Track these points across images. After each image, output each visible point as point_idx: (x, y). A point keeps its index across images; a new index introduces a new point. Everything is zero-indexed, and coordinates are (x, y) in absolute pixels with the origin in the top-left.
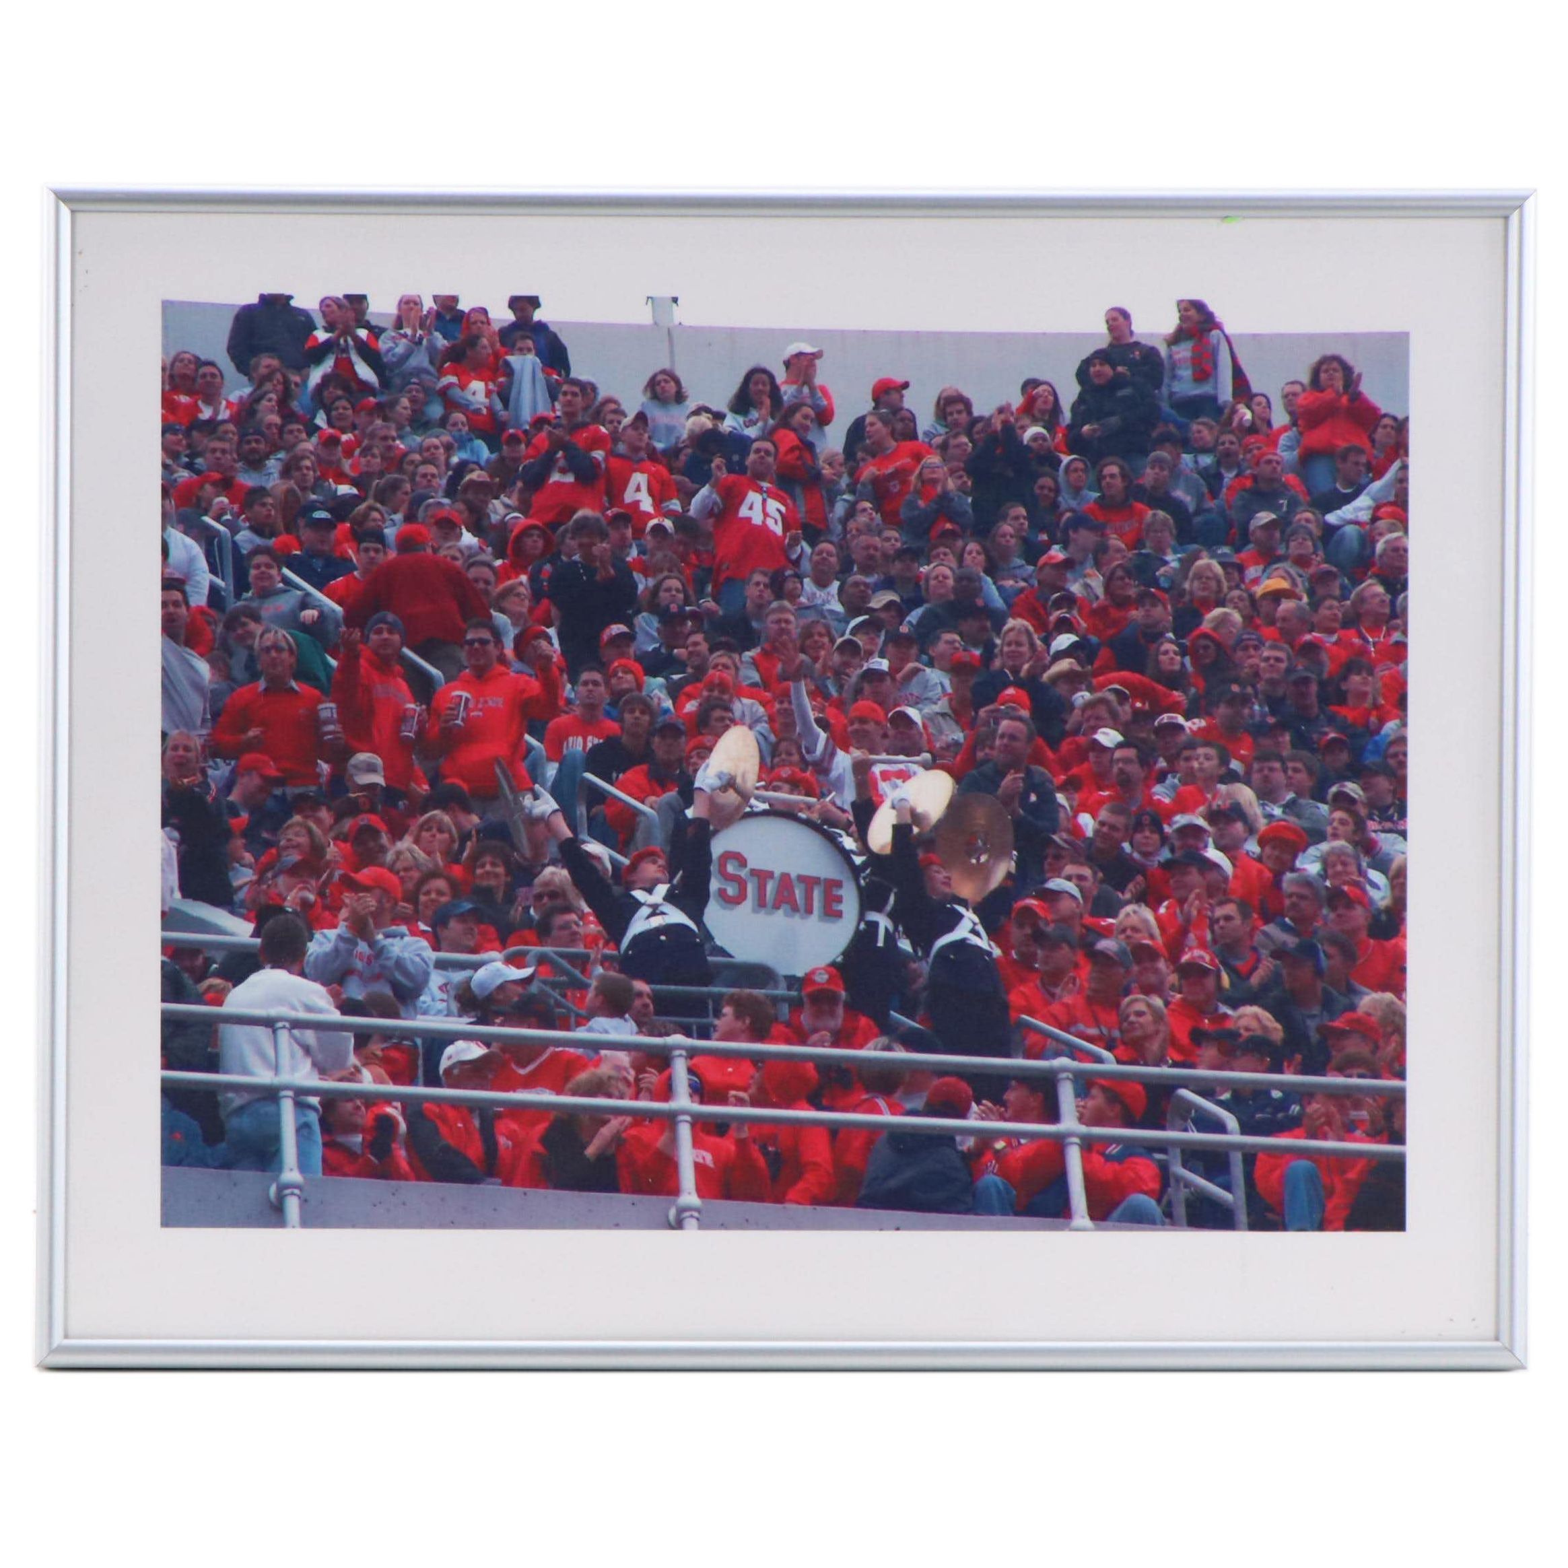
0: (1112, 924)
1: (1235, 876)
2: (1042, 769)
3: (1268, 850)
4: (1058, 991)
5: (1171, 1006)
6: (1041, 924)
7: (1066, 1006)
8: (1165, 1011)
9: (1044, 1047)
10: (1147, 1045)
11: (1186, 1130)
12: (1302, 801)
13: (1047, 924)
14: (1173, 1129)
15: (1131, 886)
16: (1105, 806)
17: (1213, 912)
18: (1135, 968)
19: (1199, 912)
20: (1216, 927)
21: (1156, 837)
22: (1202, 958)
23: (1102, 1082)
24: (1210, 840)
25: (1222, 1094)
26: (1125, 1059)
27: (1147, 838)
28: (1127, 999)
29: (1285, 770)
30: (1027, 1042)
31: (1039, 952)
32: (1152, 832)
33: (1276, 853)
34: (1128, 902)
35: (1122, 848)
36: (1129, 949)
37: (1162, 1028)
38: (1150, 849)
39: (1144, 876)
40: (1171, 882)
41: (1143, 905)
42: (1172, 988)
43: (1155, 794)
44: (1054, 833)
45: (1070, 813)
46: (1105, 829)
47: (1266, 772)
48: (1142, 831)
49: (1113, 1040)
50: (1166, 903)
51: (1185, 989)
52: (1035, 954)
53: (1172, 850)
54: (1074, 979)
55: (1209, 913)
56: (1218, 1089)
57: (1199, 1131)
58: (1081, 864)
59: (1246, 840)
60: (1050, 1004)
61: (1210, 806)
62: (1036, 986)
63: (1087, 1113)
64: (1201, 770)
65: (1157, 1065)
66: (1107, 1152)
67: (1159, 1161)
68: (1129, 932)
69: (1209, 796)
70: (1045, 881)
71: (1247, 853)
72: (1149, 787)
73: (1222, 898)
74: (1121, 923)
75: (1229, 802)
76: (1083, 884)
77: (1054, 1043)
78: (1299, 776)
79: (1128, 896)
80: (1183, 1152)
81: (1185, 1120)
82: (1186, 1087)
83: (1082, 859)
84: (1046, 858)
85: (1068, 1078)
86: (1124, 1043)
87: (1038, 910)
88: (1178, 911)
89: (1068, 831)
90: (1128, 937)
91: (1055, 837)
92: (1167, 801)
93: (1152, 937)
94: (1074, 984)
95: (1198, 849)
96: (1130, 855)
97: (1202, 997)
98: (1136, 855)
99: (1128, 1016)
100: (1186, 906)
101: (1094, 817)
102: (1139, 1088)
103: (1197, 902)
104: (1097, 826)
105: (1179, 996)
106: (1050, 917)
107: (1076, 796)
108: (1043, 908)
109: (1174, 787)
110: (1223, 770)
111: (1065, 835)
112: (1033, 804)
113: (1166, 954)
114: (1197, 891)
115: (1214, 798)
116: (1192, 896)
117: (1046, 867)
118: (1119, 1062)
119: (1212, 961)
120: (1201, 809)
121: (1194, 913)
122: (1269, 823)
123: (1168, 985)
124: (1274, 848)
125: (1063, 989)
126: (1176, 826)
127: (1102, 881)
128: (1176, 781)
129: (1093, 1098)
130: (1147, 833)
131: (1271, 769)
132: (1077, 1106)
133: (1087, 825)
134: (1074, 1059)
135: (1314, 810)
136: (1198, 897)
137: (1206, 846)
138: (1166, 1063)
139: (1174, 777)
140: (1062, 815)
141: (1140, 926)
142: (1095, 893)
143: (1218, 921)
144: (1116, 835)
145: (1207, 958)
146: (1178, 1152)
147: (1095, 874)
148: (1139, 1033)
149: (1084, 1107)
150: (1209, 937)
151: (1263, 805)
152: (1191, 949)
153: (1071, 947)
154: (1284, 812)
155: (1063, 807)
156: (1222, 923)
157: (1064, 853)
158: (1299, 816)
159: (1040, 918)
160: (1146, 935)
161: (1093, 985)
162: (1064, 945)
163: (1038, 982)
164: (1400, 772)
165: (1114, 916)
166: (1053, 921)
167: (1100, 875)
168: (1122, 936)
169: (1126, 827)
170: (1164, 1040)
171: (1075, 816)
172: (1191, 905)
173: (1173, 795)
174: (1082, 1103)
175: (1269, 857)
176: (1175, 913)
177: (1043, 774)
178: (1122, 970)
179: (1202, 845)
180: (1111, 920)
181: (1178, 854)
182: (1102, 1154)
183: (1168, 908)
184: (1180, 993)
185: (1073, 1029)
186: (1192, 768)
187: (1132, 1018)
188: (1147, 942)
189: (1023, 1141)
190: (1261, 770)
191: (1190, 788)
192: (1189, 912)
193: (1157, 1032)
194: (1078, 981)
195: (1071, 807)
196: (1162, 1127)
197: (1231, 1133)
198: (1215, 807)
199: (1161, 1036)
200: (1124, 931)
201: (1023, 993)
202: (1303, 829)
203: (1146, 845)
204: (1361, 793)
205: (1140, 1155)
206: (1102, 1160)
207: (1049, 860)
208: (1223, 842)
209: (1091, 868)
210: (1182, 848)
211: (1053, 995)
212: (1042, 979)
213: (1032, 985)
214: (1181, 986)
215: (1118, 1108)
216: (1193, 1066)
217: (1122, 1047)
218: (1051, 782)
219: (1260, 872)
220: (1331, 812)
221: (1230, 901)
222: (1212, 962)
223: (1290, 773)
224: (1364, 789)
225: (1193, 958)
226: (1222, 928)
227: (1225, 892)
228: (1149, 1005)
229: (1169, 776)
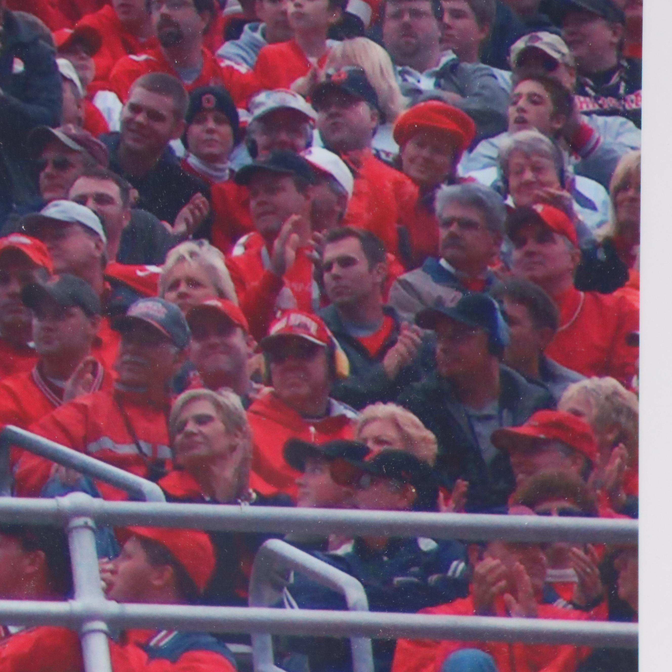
0: (155, 275)
1: (357, 193)
2: (32, 17)
3: (411, 148)
4: (68, 385)
5: (254, 407)
6: (39, 279)
7: (83, 408)
8: (244, 414)
9: (45, 477)
10: (216, 469)
11: (281, 605)
12: (468, 66)
13: (48, 275)
14: (259, 604)
15: (185, 212)
16: (140, 80)
17: (321, 254)
18: (195, 346)
19: (299, 251)
20: (327, 277)
21: (226, 130)
22: (306, 328)
23: (142, 531)
24: (316, 134)
25: (338, 547)
26: (179, 493)
27: (210, 131)
28: (183, 396)
29: (439, 16)
30: (17, 470)
31: (35, 322)
32: (218, 121)
33: (425, 153)
34: (182, 238)
35: (171, 151)
36: (183, 315)
37: (240, 442)
38: (216, 150)
39: (208, 195)
40: (253, 204)
41: (206, 242)
42: (256, 377)
43: (223, 58)
44: (56, 125)
45: (82, 92)
46: (140, 118)
47: (407, 18)
48: (202, 121)
49: (162, 463)
50: (243, 240)
51: (275, 379)
52: (29, 326)
53: (253, 152)
54: (95, 365)
55: (316, 254)
56: (332, 538)
57: (302, 606)
58: (102, 176)
59: (375, 132)
60: (54, 407)
61: (315, 77)
62: (31, 378)
63: (119, 582)
64: (300, 16)
65: (234, 502)
66: (153, 643)
67: (237, 655)
68: (183, 288)
69: (313, 60)
70: (44, 204)
71: (377, 156)
72: (213, 48)
73: (337, 229)
74: (170, 272)
75: (345, 69)
76: (109, 209)
77: (63, 469)
78: (460, 24)
79: (181, 228)
80: (276, 640)
81: (279, 589)
82: (281, 537)
83: (104, 169)
84: (43, 166)
85: (86, 526)
86: (178, 468)
87: (29, 252)
88: (264, 251)
89: (78, 122)
90: (183, 296)
91: (58, 132)
92: (243, 69)
93: (222, 295)
94: (95, 373)
95: (296, 149)
96: (184, 161)
97: (305, 390)
98: (193, 160)
99: (185, 423)
100: (277, 243)
101: (122, 98)
102: (204, 539)
103: (295, 237)
104: (128, 113)
105: (267, 390)
106: (52, 265)
107: (91, 63)
108: (39, 250)
109: (255, 46)
110: (335, 18)
111: (74, 130)
112: (18, 76)
113: (245, 322)
114: (295, 218)
115: (321, 63)
116: (287, 227)
117: (44, 181)
118: (170, 498)
119: (321, 331)
120: (301, 81)
121: (291, 254)
122: (413, 104)
123: (249, 372)
124: (421, 145)
125: (75, 384)
126: (258, 112)
127: (139, 205)
128: (258, 36)
129: (129, 557)
130: (211, 125)
131: (417, 14)
132: (103, 571)
133: (110, 111)
134: (95, 495)
135: (488, 81)
136: (297, 227)
137: (309, 145)
138: (248, 499)
139: (254, 29)
140: (68, 95)
141: (201, 276)
142: (126, 223)
143: (329, 267)
144: (159, 127)
145: (313, 327)
146: (268, 640)
147: (125, 192)
148: (202, 451)
149: (113, 572)
150: (316, 293)
151: (402, 74)
152: (286, 312)
153: (89, 314)
154: (438, 85)
155: (71, 81)
156: (336, 270)
157: (71, 158)
158: (462, 92)
159: (35, 266)
160: (211, 291)
161: (126, 375)
162: (76, 310)
163: (35, 371)
164: (629, 14)
165: (160, 262)
166: (57, 272)
167: (135, 194)
168: (173, 295)
169: (177, 114)
170: (244, 461)
171: (90, 98)
172: (285, 243)
173: (253, 59)
174: (110, 566)
175: (412, 160)
176: (259, 254)
177: (34, 25)
178: (173, 350)
179: (302, 142)
180: (153, 269)
181: (262, 158)
182: (145, 647)
183: (247, 246)
184: (269, 383)
185: (93, 447)
186: (285, 13)
187: (191, 427)
188: (215, 303)
189: (13, 630)
190: (398, 16)
191: (283, 47)
192: (283, 253)
193: (233, 449)
194: (100, 368)
195: (82, 80)
196: (244, 603)
197: (354, 609)
198: (323, 79)
199: (237, 457)
200: (175, 285)
201: (8, 389)
202: (468, 112)
203: (210, 143)
204: (565, 50)
205: (206, 648)
206: (145, 656)
207: (48, 170)
208: (337, 137)
209: (118, 183)
210: (268, 148)
211: (59, 392)
212: (40, 369)
213: (23, 376)
214: (270, 373)
215: (169, 571)
216: (292, 503)
217: (174, 475)
218: (49, 40)
219: (398, 185)
220: (516, 83)
221: (350, 234)
222: (321, 335)
223: (447, 19)
224: (569, 44)
225: (289, 328)
226: (337, 278)
227: (341, 220)
228: (219, 406)
229: (246, 28)
